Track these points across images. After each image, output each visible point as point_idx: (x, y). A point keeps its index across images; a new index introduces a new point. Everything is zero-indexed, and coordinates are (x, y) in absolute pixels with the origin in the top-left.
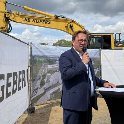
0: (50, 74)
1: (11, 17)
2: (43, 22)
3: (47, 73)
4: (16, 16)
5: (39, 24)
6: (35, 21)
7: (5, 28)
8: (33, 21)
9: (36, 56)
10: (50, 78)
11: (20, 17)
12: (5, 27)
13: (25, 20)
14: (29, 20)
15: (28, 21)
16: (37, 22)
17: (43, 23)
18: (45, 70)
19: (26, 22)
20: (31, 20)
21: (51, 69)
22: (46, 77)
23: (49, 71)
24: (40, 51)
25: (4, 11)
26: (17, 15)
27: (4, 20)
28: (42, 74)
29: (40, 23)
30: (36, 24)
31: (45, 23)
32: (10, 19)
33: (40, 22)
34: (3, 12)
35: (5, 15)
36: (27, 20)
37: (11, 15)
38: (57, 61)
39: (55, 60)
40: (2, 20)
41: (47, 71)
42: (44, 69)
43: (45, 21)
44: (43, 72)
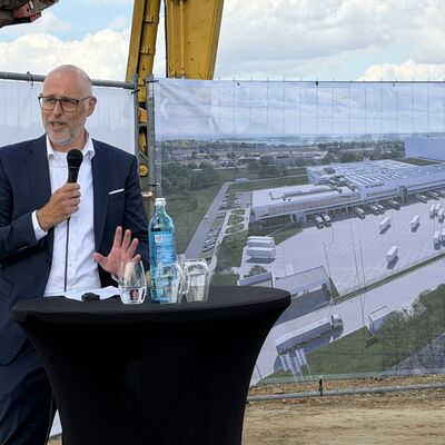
0: (267, 239)
3: (251, 233)
9: (180, 142)
10: (270, 261)
18: (236, 219)
21: (273, 209)
22: (245, 257)
23: (258, 223)
28: (220, 239)
38: (311, 169)
41: (246, 224)
42: (229, 213)
44: (225, 226)
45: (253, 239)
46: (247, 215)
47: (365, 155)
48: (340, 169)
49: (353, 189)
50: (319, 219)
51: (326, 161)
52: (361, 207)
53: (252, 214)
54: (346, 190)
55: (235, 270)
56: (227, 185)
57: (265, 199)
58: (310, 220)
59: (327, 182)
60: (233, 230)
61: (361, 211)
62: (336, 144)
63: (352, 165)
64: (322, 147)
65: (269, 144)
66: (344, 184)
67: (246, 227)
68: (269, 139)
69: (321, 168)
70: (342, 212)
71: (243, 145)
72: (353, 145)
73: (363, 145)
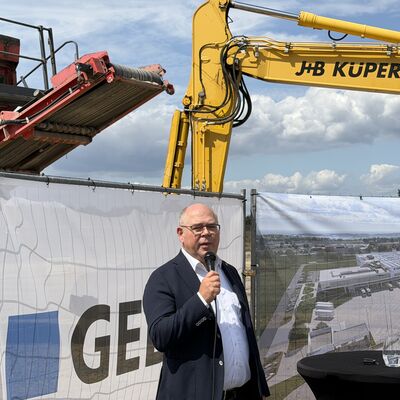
0: (329, 304)
1: (248, 62)
2: (381, 70)
4: (265, 59)
5: (360, 81)
6: (346, 69)
7: (225, 109)
8: (338, 70)
9: (272, 236)
10: (330, 319)
11: (284, 59)
12: (224, 104)
13: (303, 68)
14: (318, 70)
15: (315, 74)
16: (355, 72)
17: (379, 75)
18: (308, 290)
19: (308, 77)
20: (329, 68)
24: (289, 219)
25: (222, 40)
26: (269, 55)
27: (221, 75)
29: (365, 75)
30: (348, 81)
31: (387, 73)
32: (244, 70)
33: (367, 71)
34: (217, 46)
35: (224, 58)
36: (309, 69)
37: (248, 55)
38: (359, 256)
39: (353, 251)
40: (214, 76)
41: (315, 293)
42: (304, 285)
43: (388, 68)
44: (301, 295)
45: (319, 304)
46: (316, 287)
47: (393, 247)
48: (377, 256)
49: (386, 270)
50: (363, 291)
51: (368, 250)
52: (390, 282)
53: (319, 286)
54: (381, 271)
55: (307, 325)
56: (302, 266)
57: (328, 276)
58: (357, 291)
59: (369, 265)
60: (306, 297)
61: (390, 285)
62: (375, 239)
63: (385, 254)
64: (366, 241)
65: (331, 238)
66: (380, 267)
67: (315, 296)
68: (331, 235)
69: (365, 255)
70: (378, 286)
71: (315, 239)
72: (385, 240)
73: (392, 240)
